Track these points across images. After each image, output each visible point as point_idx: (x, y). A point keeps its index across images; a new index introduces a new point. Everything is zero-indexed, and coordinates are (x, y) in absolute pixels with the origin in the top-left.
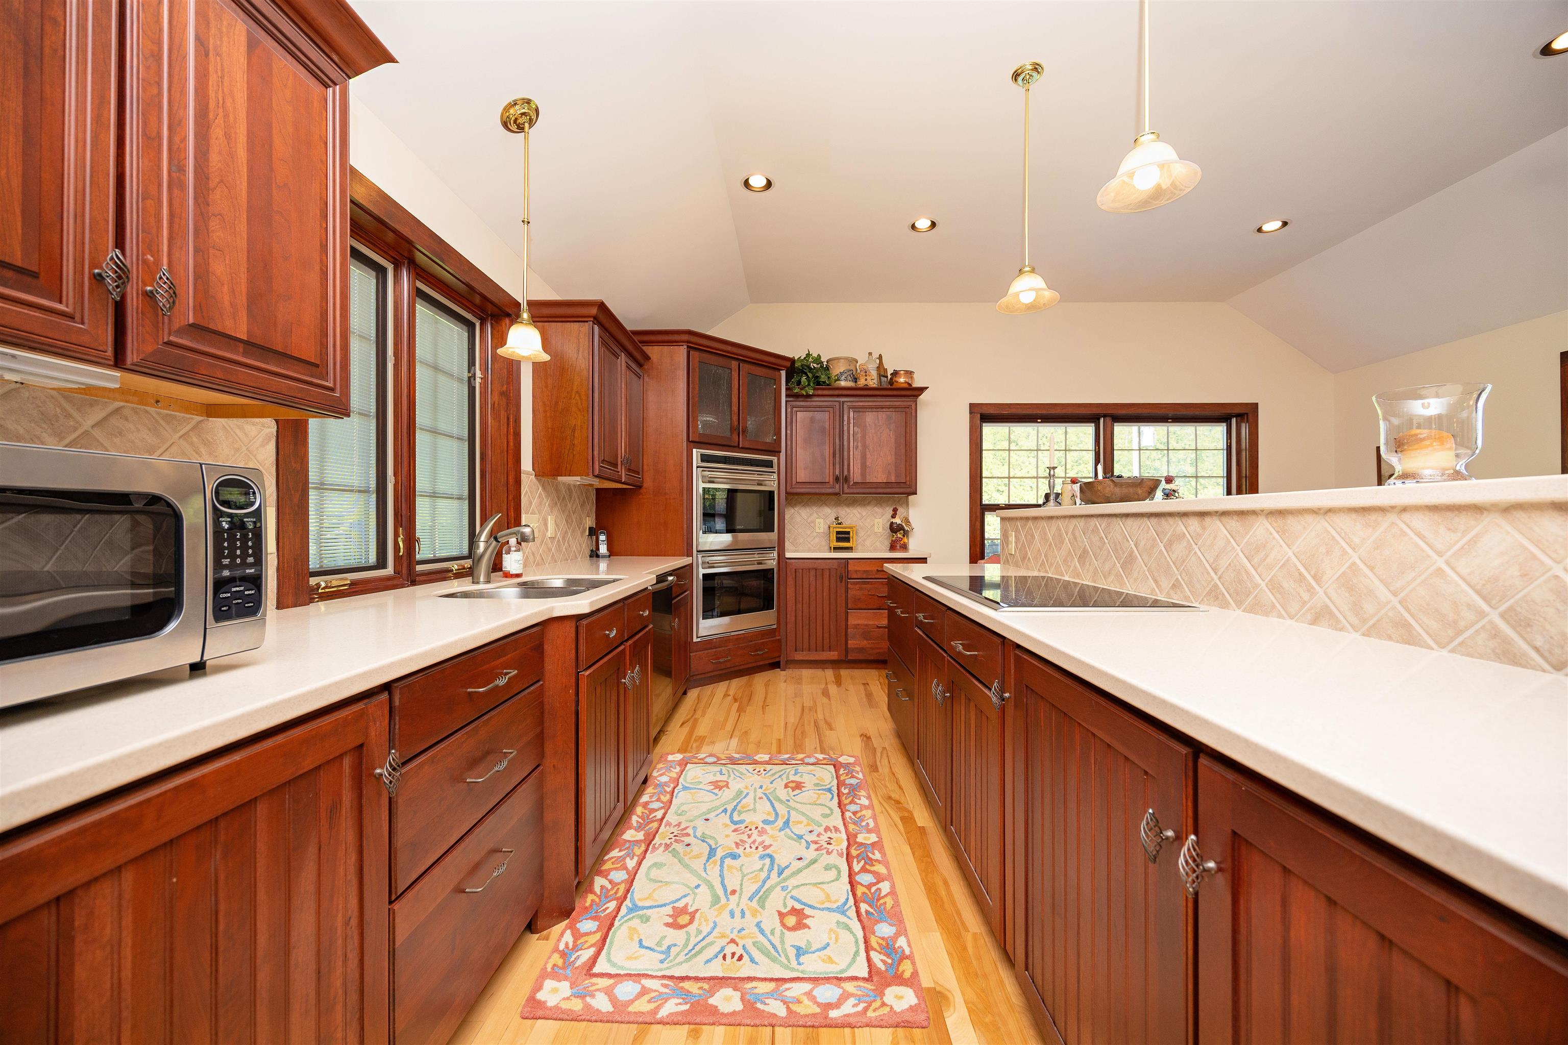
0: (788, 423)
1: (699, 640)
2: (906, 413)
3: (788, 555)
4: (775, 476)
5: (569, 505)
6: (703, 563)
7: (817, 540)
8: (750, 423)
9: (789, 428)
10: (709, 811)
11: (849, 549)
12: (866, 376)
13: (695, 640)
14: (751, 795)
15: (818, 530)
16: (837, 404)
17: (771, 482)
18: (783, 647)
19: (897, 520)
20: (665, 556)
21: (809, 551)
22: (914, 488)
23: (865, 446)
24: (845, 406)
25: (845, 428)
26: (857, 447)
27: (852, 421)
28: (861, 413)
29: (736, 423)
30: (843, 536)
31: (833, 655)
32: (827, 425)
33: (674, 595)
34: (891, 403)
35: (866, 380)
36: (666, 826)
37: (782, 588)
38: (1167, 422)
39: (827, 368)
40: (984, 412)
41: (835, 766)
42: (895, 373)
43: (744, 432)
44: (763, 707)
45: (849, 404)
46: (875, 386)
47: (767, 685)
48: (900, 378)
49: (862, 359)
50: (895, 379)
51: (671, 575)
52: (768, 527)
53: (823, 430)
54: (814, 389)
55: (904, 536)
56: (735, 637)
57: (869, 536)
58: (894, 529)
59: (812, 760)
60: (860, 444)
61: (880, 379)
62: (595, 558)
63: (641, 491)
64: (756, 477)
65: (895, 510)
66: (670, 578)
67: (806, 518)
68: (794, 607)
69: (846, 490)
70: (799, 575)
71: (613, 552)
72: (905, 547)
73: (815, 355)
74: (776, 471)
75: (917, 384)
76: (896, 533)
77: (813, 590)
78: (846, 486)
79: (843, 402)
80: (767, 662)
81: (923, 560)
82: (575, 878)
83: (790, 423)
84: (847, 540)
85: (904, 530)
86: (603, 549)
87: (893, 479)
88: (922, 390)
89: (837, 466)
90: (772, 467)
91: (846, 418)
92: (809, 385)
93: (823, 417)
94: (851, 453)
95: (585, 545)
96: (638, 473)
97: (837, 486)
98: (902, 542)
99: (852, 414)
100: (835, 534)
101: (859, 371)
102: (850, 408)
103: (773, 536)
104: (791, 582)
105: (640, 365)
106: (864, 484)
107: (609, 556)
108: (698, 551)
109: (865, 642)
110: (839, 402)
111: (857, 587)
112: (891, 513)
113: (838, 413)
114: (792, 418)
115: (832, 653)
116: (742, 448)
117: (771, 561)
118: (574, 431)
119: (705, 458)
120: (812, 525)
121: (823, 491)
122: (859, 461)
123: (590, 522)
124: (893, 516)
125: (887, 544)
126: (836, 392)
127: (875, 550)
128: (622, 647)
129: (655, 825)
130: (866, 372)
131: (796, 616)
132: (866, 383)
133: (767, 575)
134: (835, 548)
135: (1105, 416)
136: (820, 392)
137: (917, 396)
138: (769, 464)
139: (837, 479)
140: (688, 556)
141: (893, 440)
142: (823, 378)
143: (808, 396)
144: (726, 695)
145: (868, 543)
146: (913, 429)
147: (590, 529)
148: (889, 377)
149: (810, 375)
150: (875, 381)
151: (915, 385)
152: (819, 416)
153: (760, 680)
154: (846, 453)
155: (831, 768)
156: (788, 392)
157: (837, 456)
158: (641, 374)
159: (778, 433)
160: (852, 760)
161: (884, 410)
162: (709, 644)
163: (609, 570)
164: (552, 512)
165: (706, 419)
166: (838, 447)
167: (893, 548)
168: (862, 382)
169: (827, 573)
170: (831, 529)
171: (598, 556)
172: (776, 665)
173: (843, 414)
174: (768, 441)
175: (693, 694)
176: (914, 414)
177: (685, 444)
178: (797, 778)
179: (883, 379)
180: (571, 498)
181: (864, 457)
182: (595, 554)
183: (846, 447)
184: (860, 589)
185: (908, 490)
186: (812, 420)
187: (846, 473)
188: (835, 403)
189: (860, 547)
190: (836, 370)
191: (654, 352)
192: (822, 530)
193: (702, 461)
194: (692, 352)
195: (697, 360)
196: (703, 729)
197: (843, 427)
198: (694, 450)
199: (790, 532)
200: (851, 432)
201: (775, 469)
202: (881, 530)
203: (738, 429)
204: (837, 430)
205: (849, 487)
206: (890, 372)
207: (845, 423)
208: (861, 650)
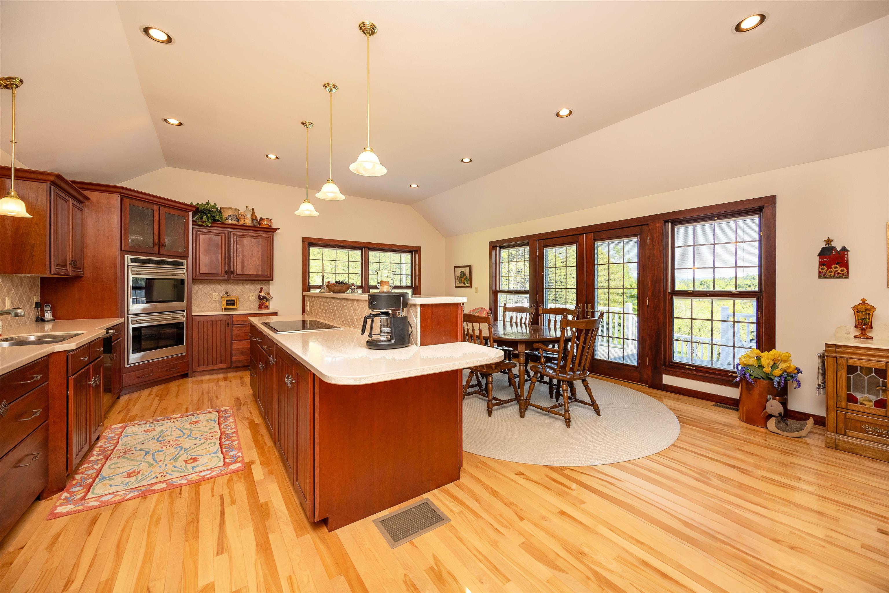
0: (194, 241)
1: (129, 366)
2: (267, 240)
3: (193, 314)
4: (185, 271)
5: (21, 290)
6: (132, 321)
7: (214, 305)
8: (167, 241)
9: (194, 243)
10: (144, 441)
11: (235, 309)
12: (244, 219)
13: (126, 366)
14: (169, 430)
15: (214, 299)
16: (227, 232)
17: (182, 273)
18: (190, 365)
19: (263, 294)
20: (102, 318)
21: (209, 311)
22: (271, 277)
23: (243, 256)
24: (231, 234)
25: (232, 245)
26: (239, 256)
27: (235, 242)
28: (241, 238)
29: (157, 241)
30: (231, 302)
31: (223, 365)
32: (220, 243)
33: (113, 341)
34: (259, 235)
35: (244, 221)
36: (116, 451)
37: (189, 332)
38: (390, 251)
39: (220, 212)
40: (309, 241)
41: (218, 412)
42: (262, 219)
43: (162, 245)
44: (176, 397)
45: (233, 233)
46: (249, 225)
47: (179, 386)
48: (265, 222)
49: (242, 210)
50: (261, 222)
51: (111, 329)
52: (180, 299)
53: (217, 246)
54: (212, 223)
55: (266, 302)
56: (156, 362)
57: (247, 302)
58: (261, 298)
59: (206, 412)
60: (240, 254)
61: (253, 221)
62: (40, 322)
63: (82, 279)
64: (171, 271)
65: (261, 289)
66: (112, 331)
67: (206, 293)
68: (198, 342)
69: (232, 278)
70: (201, 325)
71: (56, 317)
72: (267, 307)
73: (212, 204)
74: (186, 267)
75: (274, 226)
76: (262, 300)
77: (210, 331)
78: (232, 276)
79: (230, 232)
80: (179, 374)
81: (275, 314)
82: (67, 472)
83: (196, 240)
84: (233, 304)
85: (266, 299)
86: (48, 315)
87: (260, 273)
88: (276, 229)
89: (227, 265)
90: (183, 265)
91: (232, 240)
92: (208, 220)
93: (218, 239)
94: (235, 259)
95: (33, 313)
96: (80, 269)
97: (226, 276)
98: (265, 305)
99: (235, 238)
100: (225, 302)
101: (240, 216)
102: (234, 235)
103: (184, 303)
104: (195, 329)
105: (81, 202)
106: (243, 275)
107: (54, 320)
108: (128, 314)
109: (243, 357)
110: (228, 231)
111: (238, 329)
112: (259, 290)
113: (227, 237)
114: (197, 238)
115: (222, 365)
116: (161, 255)
117: (182, 317)
118: (33, 247)
119: (133, 260)
120: (211, 296)
121: (217, 278)
122: (240, 263)
123: (36, 299)
124: (260, 292)
125: (257, 305)
126: (226, 226)
127: (251, 309)
128: (88, 366)
129: (110, 452)
130: (244, 217)
131: (199, 348)
132: (244, 222)
133: (179, 326)
134: (225, 309)
135: (365, 247)
136: (215, 225)
137: (273, 232)
138: (181, 264)
139: (226, 272)
140: (121, 317)
141: (260, 253)
142: (217, 217)
143: (207, 226)
144: (150, 394)
145: (246, 305)
146: (271, 249)
147: (36, 303)
148: (258, 220)
149: (209, 215)
150: (250, 222)
151: (273, 227)
152: (215, 238)
153: (174, 386)
154: (232, 259)
155: (217, 413)
156: (194, 223)
157: (227, 260)
158: (82, 208)
159: (187, 246)
160: (228, 408)
161: (255, 237)
162: (136, 368)
163: (53, 329)
164: (8, 295)
165: (133, 238)
166: (227, 255)
167: (260, 308)
168: (242, 222)
169: (219, 323)
170: (223, 299)
171: (43, 320)
172: (185, 376)
173: (230, 238)
174: (180, 251)
175: (124, 399)
176: (271, 241)
177: (119, 252)
178: (197, 420)
179: (255, 221)
180: (22, 285)
181: (243, 261)
182: (41, 319)
183: (232, 256)
184: (239, 330)
185: (268, 279)
186: (210, 240)
187: (232, 269)
188: (225, 232)
189: (241, 308)
190: (225, 215)
191: (93, 196)
192: (217, 299)
193: (132, 262)
194: (124, 199)
195: (128, 204)
196: (135, 411)
197: (230, 245)
198: (126, 256)
199: (195, 300)
200: (235, 248)
201: (185, 266)
202: (254, 298)
203: (159, 244)
204: (227, 246)
205: (233, 277)
206: (259, 218)
207: (232, 242)
208: (240, 361)
